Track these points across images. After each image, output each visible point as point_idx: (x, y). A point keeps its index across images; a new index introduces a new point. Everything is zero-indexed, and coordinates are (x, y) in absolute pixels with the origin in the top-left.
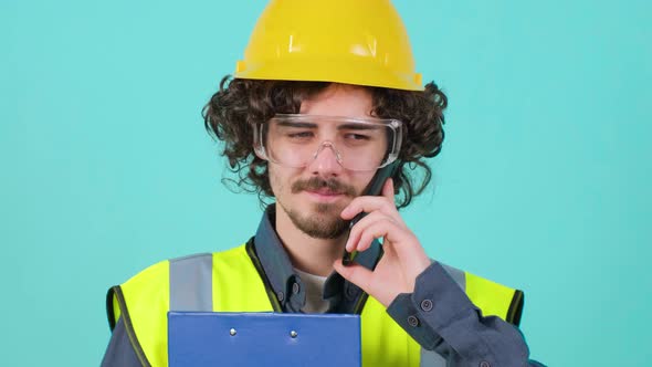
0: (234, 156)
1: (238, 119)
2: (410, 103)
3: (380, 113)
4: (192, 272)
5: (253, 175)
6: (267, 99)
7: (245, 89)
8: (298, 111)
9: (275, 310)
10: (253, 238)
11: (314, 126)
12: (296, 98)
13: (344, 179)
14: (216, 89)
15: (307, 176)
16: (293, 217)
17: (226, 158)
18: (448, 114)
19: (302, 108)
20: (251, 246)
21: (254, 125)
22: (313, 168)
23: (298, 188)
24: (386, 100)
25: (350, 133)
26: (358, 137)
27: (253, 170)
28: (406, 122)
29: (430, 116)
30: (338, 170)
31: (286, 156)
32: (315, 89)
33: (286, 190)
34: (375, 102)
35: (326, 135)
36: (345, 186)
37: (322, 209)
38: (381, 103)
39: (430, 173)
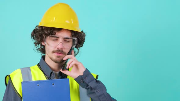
0: (36, 44)
1: (41, 36)
2: (79, 34)
3: (72, 36)
4: (26, 72)
6: (49, 31)
7: (43, 28)
8: (55, 34)
11: (58, 37)
12: (55, 31)
13: (64, 50)
15: (56, 49)
22: (57, 47)
23: (53, 52)
24: (74, 33)
25: (65, 40)
27: (41, 47)
30: (63, 48)
31: (51, 45)
32: (59, 30)
33: (51, 52)
34: (72, 34)
35: (61, 40)
36: (64, 52)
37: (58, 57)
38: (73, 34)
39: (79, 51)
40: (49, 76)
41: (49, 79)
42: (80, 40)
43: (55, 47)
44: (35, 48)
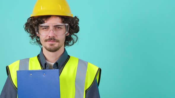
2: (70, 20)
3: (63, 22)
7: (33, 19)
8: (44, 23)
9: (42, 69)
10: (39, 54)
11: (48, 26)
12: (44, 20)
13: (56, 38)
14: (26, 21)
15: (48, 38)
16: (46, 48)
19: (45, 22)
20: (38, 56)
21: (35, 27)
22: (49, 36)
23: (46, 41)
24: (65, 19)
25: (57, 27)
26: (58, 28)
27: (37, 40)
30: (54, 36)
31: (43, 34)
32: (48, 17)
35: (51, 28)
36: (57, 40)
37: (52, 45)
38: (63, 20)
39: (77, 37)
40: (44, 68)
42: (72, 25)
43: (47, 36)
44: (32, 41)
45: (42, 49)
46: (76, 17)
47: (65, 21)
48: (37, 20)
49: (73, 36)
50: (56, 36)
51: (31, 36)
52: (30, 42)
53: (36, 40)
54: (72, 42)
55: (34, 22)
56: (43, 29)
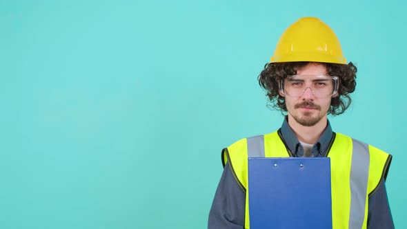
0: (271, 96)
1: (273, 80)
2: (342, 69)
3: (330, 74)
5: (279, 104)
6: (283, 70)
7: (274, 67)
8: (296, 74)
9: (290, 156)
10: (280, 129)
11: (303, 81)
12: (295, 69)
13: (315, 102)
14: (262, 69)
15: (301, 101)
16: (296, 119)
17: (268, 97)
18: (358, 74)
19: (298, 72)
20: (280, 132)
21: (279, 81)
22: (303, 97)
23: (297, 106)
24: (332, 68)
25: (318, 82)
26: (321, 84)
27: (279, 101)
28: (340, 78)
29: (350, 74)
30: (313, 98)
31: (293, 94)
32: (303, 64)
33: (293, 107)
34: (328, 70)
35: (308, 83)
36: (316, 106)
37: (307, 114)
38: (330, 70)
39: (350, 100)
40: (294, 151)
41: (294, 156)
42: (345, 79)
43: (300, 97)
44: (270, 103)
45: (287, 118)
46: (351, 64)
47: (333, 71)
48: (284, 69)
49: (343, 98)
50: (316, 98)
51: (268, 94)
52: (267, 106)
53: (276, 102)
54: (340, 108)
55: (278, 73)
56: (293, 84)
